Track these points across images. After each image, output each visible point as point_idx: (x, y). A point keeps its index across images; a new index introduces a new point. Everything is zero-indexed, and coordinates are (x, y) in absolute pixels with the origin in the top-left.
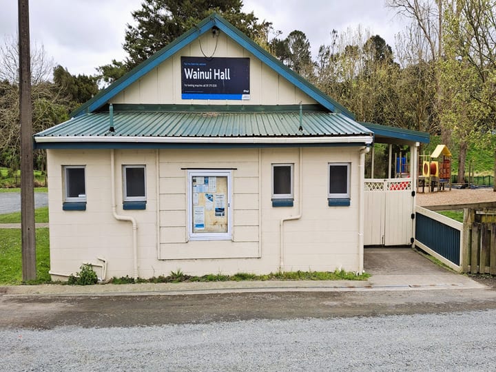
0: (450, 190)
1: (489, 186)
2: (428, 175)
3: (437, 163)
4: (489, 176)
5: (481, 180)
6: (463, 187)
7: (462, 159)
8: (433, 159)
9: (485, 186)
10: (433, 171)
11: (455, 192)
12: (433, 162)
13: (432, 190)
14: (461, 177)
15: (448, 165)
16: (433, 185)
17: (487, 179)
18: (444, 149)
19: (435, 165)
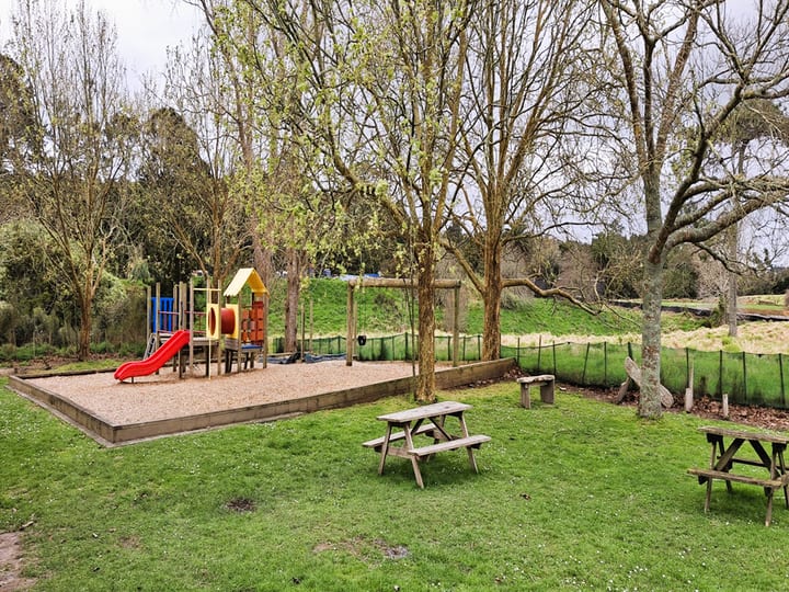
0: (265, 367)
1: (339, 355)
2: (216, 336)
3: (235, 308)
4: (339, 338)
5: (325, 346)
6: (292, 361)
7: (292, 304)
8: (229, 300)
9: (332, 356)
10: (227, 327)
11: (275, 371)
12: (228, 306)
13: (228, 370)
14: (291, 339)
15: (260, 313)
16: (229, 356)
17: (335, 344)
18: (251, 278)
19: (232, 313)
